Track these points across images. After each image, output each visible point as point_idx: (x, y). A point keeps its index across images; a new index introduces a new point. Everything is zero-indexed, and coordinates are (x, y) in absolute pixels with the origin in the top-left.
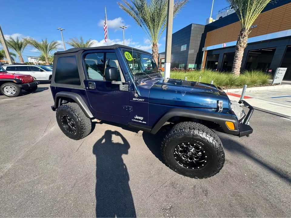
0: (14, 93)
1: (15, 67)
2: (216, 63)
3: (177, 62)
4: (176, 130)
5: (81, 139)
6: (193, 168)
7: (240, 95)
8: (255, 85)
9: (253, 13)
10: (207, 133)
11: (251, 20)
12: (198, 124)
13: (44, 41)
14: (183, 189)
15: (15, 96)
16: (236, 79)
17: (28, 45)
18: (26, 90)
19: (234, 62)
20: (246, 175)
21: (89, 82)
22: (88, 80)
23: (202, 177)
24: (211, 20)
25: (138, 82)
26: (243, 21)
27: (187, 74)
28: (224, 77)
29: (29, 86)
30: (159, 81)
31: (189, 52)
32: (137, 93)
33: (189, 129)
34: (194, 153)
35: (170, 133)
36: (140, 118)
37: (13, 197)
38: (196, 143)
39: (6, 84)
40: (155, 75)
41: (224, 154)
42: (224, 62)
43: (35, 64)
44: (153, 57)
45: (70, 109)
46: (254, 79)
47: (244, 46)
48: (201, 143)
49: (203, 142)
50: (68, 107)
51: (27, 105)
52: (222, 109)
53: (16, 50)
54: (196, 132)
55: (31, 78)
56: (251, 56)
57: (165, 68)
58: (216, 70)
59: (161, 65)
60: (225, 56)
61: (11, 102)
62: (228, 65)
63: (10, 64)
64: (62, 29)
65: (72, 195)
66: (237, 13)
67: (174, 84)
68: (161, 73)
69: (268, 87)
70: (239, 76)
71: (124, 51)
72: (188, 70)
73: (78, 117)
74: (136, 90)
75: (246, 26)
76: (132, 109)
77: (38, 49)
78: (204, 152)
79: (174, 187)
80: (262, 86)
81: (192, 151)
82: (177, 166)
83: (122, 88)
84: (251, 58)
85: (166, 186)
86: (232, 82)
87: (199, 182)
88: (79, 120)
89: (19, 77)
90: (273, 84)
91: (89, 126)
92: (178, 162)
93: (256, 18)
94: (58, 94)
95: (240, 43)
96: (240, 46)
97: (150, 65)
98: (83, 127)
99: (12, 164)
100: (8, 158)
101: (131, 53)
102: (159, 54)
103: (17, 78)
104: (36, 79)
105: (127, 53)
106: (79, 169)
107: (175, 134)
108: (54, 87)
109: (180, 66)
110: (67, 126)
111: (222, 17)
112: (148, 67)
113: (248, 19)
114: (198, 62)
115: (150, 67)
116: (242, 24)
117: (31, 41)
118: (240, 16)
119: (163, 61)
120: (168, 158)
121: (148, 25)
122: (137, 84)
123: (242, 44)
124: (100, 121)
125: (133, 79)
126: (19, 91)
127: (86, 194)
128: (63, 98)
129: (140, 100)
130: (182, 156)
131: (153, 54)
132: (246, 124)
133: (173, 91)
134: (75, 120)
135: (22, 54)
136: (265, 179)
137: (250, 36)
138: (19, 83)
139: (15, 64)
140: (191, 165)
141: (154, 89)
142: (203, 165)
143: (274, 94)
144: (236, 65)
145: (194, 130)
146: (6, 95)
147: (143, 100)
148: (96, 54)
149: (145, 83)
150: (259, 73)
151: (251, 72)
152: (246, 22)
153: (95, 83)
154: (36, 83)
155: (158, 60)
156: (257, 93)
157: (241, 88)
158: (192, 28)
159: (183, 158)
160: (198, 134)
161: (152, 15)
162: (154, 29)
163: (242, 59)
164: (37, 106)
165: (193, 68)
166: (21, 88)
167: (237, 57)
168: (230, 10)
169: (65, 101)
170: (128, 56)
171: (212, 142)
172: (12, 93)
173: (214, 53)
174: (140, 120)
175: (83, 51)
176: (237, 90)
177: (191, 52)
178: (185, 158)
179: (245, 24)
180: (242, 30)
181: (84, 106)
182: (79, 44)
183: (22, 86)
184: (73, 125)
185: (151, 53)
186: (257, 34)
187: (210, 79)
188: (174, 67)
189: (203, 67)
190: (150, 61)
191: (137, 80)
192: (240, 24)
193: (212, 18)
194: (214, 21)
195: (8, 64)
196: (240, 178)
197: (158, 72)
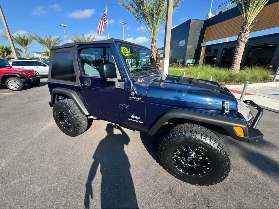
0: (18, 87)
1: (20, 62)
2: (215, 59)
3: (175, 57)
4: (176, 133)
5: (77, 135)
6: (193, 175)
7: (241, 92)
8: (256, 81)
9: (256, 6)
10: (211, 138)
11: (253, 14)
12: (200, 127)
13: (48, 37)
14: (182, 196)
15: (19, 90)
16: (236, 75)
17: (34, 41)
18: (29, 84)
19: (234, 57)
20: (251, 182)
21: (84, 79)
22: (83, 76)
23: (204, 185)
24: (211, 15)
25: (135, 79)
26: (245, 15)
27: (185, 69)
28: (223, 72)
29: (32, 80)
30: (157, 77)
31: (188, 48)
32: (134, 91)
33: (190, 133)
34: (195, 158)
35: (169, 136)
36: (136, 117)
37: (4, 199)
38: (197, 148)
39: (11, 78)
40: (153, 72)
41: (230, 162)
42: (223, 58)
43: (40, 59)
44: (151, 52)
45: (66, 105)
46: (255, 75)
47: (245, 41)
48: (203, 149)
49: (206, 148)
50: (64, 104)
51: (29, 99)
52: (228, 112)
53: (22, 46)
54: (198, 137)
55: (34, 72)
56: (251, 51)
57: (163, 62)
58: (215, 65)
59: (159, 61)
60: (224, 51)
61: (15, 95)
62: (226, 61)
63: (16, 59)
64: (64, 26)
65: (63, 199)
66: (238, 7)
67: (174, 81)
68: (159, 68)
69: (270, 83)
70: (239, 72)
71: (120, 46)
72: (187, 66)
73: (73, 115)
74: (133, 88)
75: (248, 21)
76: (128, 108)
77: (43, 45)
78: (207, 158)
79: (172, 195)
80: (263, 82)
81: (193, 155)
82: (175, 171)
83: (118, 85)
84: (251, 53)
85: (164, 193)
86: (232, 77)
87: (199, 189)
88: (74, 117)
89: (23, 71)
90: (274, 80)
91: (85, 123)
92: (177, 166)
93: (259, 11)
94: (54, 90)
95: (241, 38)
96: (241, 41)
97: (149, 60)
98: (79, 124)
99: (7, 161)
100: (4, 154)
101: (127, 47)
102: (157, 49)
103: (21, 73)
104: (38, 74)
105: (123, 48)
106: (73, 169)
107: (174, 137)
108: (51, 83)
109: (178, 61)
110: (64, 123)
111: (222, 12)
112: (146, 62)
113: (250, 13)
114: (197, 57)
115: (149, 62)
116: (243, 19)
117: (36, 38)
118: (242, 9)
119: (162, 56)
120: (166, 162)
121: (147, 20)
122: (133, 81)
123: (243, 39)
124: (97, 118)
125: (130, 76)
126: (22, 86)
127: (78, 199)
128: (59, 94)
129: (137, 98)
130: (181, 160)
131: (151, 49)
132: (254, 127)
133: (172, 90)
134: (71, 116)
135: (28, 50)
136: (274, 189)
137: (251, 31)
138: (22, 77)
139: (20, 59)
140: (191, 170)
141: (152, 87)
142: (205, 172)
143: (275, 91)
144: (236, 60)
145: (197, 133)
146: (11, 88)
147: (140, 99)
148: (91, 49)
149: (142, 81)
150: (260, 69)
151: (251, 67)
152: (248, 16)
153: (90, 80)
154: (39, 77)
155: (157, 55)
156: (258, 90)
157: (240, 84)
158: (191, 24)
159: (183, 162)
160: (200, 139)
161: (152, 10)
162: (153, 24)
163: (242, 55)
164: (38, 100)
165: (191, 64)
166: (25, 83)
167: (237, 53)
168: (230, 4)
169: (61, 97)
170: (125, 51)
171: (217, 149)
172: (16, 87)
173: (213, 48)
174: (136, 119)
175: (78, 45)
176: (237, 86)
177: (189, 47)
178: (184, 162)
179: (248, 18)
180: (244, 25)
181: (80, 103)
182: (81, 39)
183: (25, 80)
184: (69, 122)
185: (150, 48)
186: (258, 29)
187: (209, 75)
188: (173, 62)
189: (202, 63)
190: (148, 56)
191: (134, 77)
192: (242, 18)
193: (212, 13)
194: (214, 16)
195: (14, 59)
196: (245, 186)
197: (156, 68)
